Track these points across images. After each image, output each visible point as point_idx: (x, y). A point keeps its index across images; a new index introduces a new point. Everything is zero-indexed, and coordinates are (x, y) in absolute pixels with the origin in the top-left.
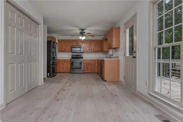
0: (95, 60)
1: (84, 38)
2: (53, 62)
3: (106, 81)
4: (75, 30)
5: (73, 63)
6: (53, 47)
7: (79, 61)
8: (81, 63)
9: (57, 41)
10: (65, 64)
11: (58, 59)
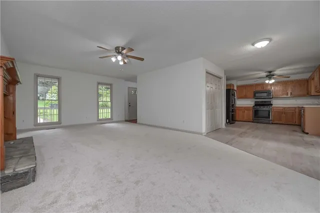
0: (295, 108)
1: (272, 81)
2: (232, 110)
3: (307, 133)
4: (260, 73)
5: (258, 110)
6: (232, 95)
7: (266, 108)
8: (269, 111)
9: (235, 88)
10: (246, 111)
11: (237, 106)
